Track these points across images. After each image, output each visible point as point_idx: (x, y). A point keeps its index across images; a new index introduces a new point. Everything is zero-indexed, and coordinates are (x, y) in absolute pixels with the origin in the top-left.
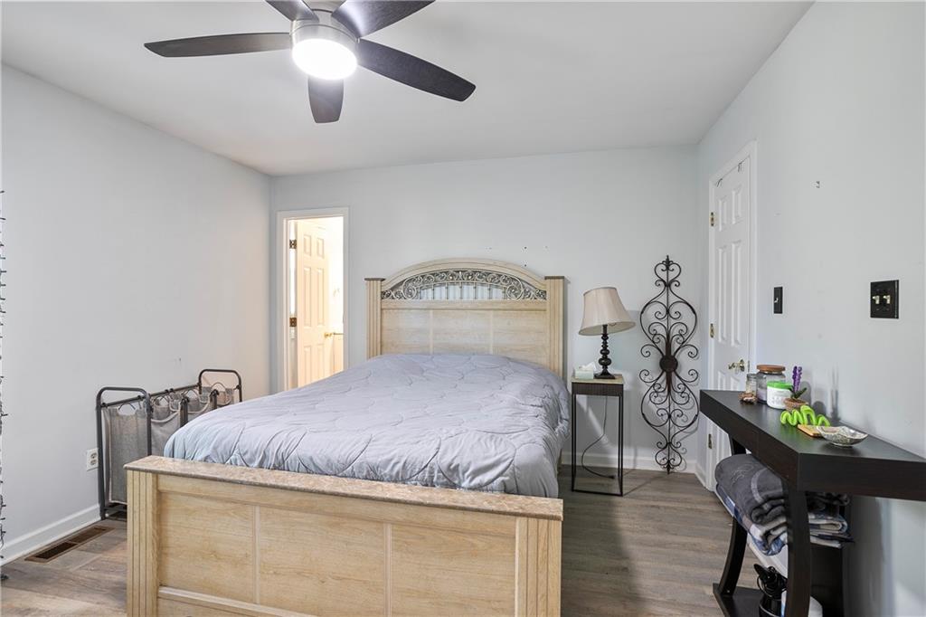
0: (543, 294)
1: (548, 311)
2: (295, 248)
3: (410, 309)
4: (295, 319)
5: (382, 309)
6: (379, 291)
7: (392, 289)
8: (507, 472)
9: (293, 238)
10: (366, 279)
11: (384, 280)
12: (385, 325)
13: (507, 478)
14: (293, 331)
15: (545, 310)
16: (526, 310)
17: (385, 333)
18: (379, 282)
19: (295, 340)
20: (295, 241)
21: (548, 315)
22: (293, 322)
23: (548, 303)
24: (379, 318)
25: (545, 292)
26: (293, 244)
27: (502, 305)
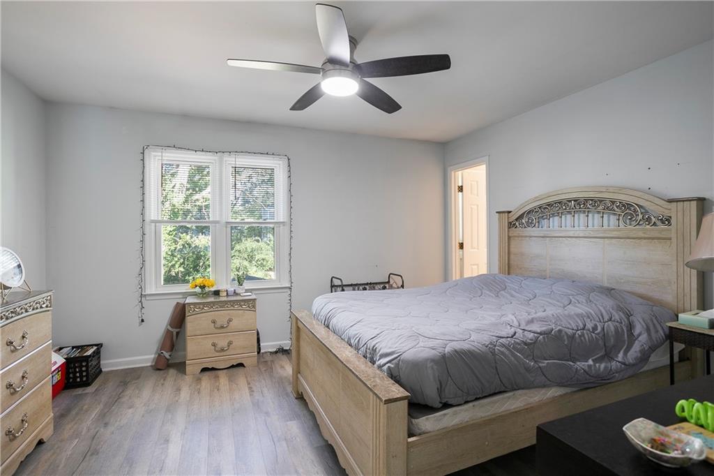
0: (667, 221)
1: (674, 240)
2: (462, 192)
3: (531, 237)
4: (462, 243)
5: (509, 237)
6: (506, 222)
7: (516, 220)
8: (393, 362)
9: (460, 185)
10: (497, 212)
11: (510, 212)
12: (512, 250)
13: (392, 366)
14: (461, 253)
15: (670, 239)
16: (645, 238)
17: (512, 257)
18: (506, 214)
19: (462, 260)
20: (462, 186)
21: (674, 245)
22: (461, 246)
23: (674, 231)
24: (507, 244)
25: (670, 217)
26: (461, 189)
27: (615, 233)
